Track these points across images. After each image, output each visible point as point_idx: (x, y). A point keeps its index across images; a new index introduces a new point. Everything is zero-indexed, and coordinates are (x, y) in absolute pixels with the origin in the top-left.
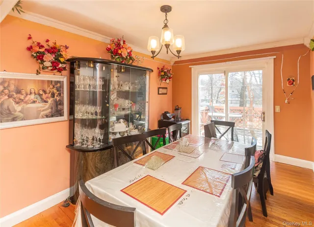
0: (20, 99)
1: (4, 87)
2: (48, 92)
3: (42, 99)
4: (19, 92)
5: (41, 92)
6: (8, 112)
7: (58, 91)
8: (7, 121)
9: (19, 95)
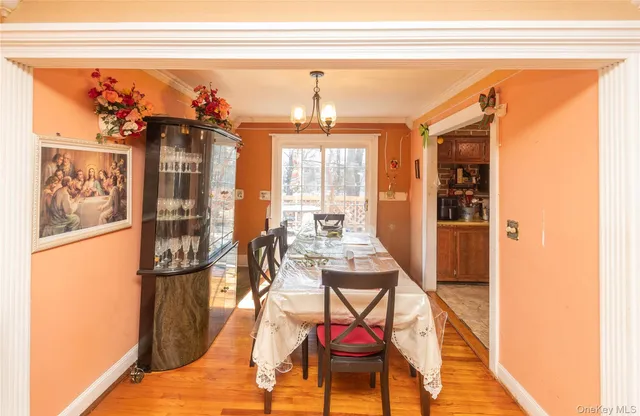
0: (77, 189)
1: (58, 166)
2: (109, 175)
3: (102, 188)
4: (75, 175)
5: (102, 176)
6: (61, 213)
7: (121, 173)
8: (60, 231)
9: (75, 181)
